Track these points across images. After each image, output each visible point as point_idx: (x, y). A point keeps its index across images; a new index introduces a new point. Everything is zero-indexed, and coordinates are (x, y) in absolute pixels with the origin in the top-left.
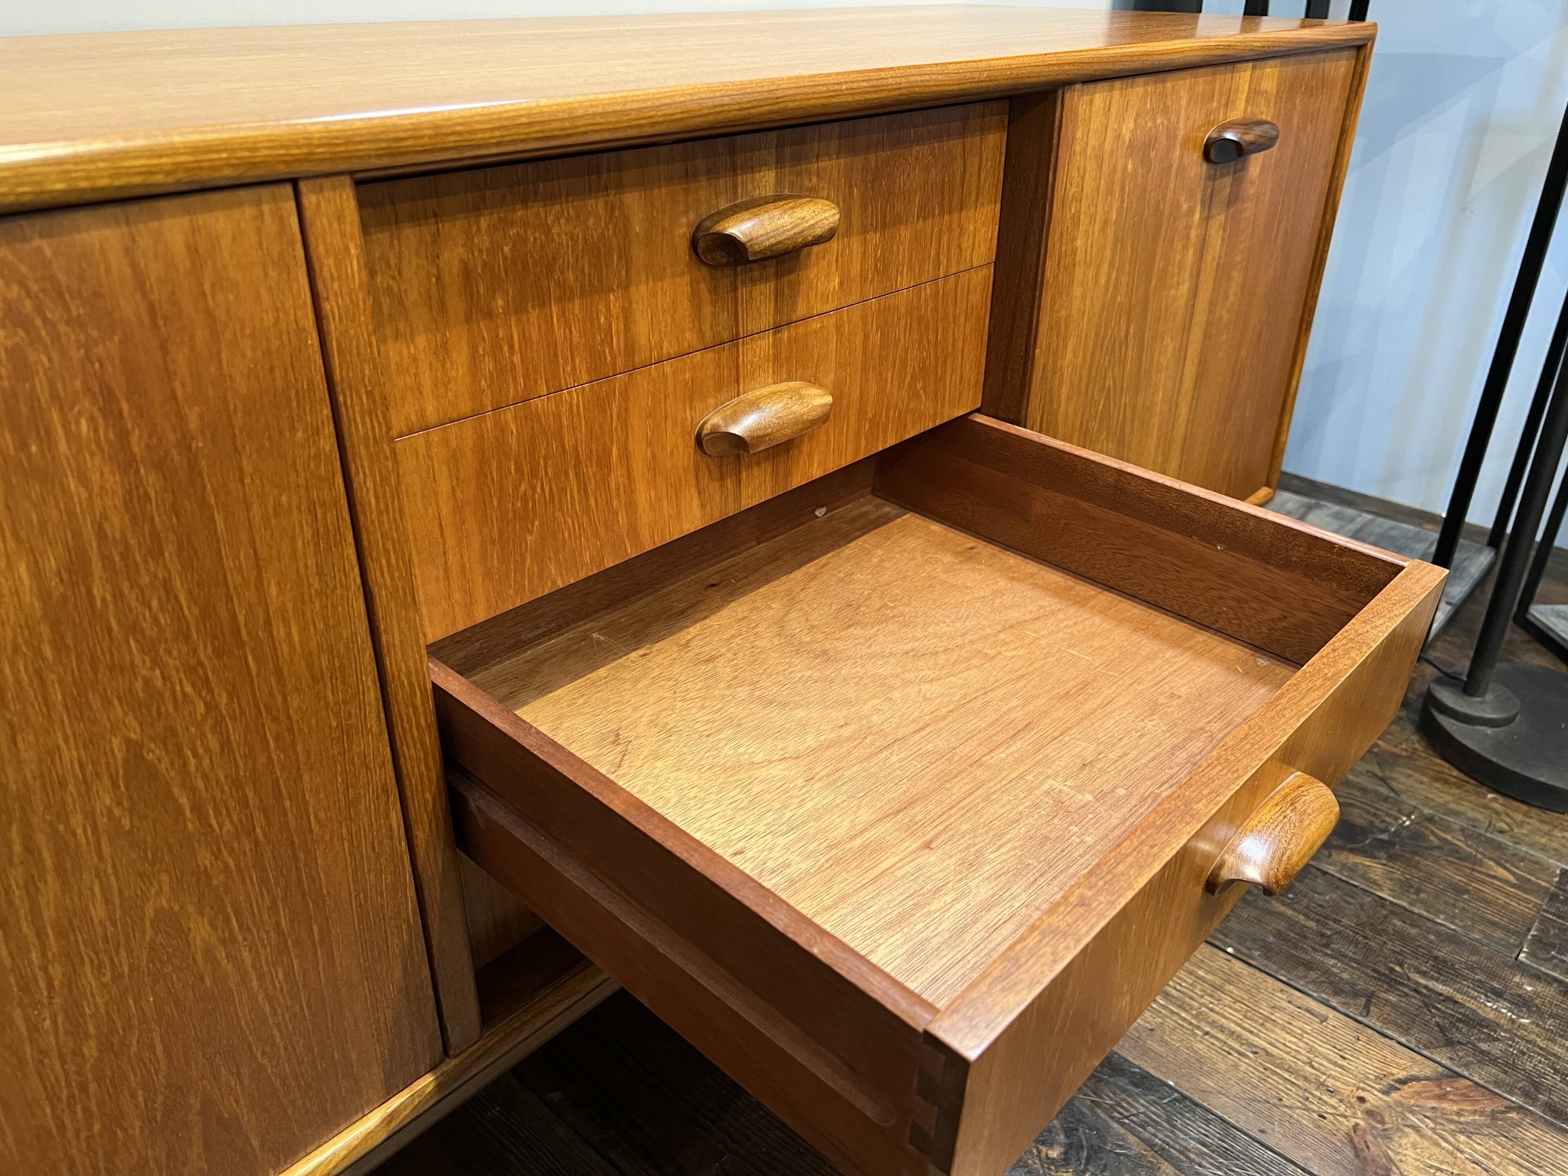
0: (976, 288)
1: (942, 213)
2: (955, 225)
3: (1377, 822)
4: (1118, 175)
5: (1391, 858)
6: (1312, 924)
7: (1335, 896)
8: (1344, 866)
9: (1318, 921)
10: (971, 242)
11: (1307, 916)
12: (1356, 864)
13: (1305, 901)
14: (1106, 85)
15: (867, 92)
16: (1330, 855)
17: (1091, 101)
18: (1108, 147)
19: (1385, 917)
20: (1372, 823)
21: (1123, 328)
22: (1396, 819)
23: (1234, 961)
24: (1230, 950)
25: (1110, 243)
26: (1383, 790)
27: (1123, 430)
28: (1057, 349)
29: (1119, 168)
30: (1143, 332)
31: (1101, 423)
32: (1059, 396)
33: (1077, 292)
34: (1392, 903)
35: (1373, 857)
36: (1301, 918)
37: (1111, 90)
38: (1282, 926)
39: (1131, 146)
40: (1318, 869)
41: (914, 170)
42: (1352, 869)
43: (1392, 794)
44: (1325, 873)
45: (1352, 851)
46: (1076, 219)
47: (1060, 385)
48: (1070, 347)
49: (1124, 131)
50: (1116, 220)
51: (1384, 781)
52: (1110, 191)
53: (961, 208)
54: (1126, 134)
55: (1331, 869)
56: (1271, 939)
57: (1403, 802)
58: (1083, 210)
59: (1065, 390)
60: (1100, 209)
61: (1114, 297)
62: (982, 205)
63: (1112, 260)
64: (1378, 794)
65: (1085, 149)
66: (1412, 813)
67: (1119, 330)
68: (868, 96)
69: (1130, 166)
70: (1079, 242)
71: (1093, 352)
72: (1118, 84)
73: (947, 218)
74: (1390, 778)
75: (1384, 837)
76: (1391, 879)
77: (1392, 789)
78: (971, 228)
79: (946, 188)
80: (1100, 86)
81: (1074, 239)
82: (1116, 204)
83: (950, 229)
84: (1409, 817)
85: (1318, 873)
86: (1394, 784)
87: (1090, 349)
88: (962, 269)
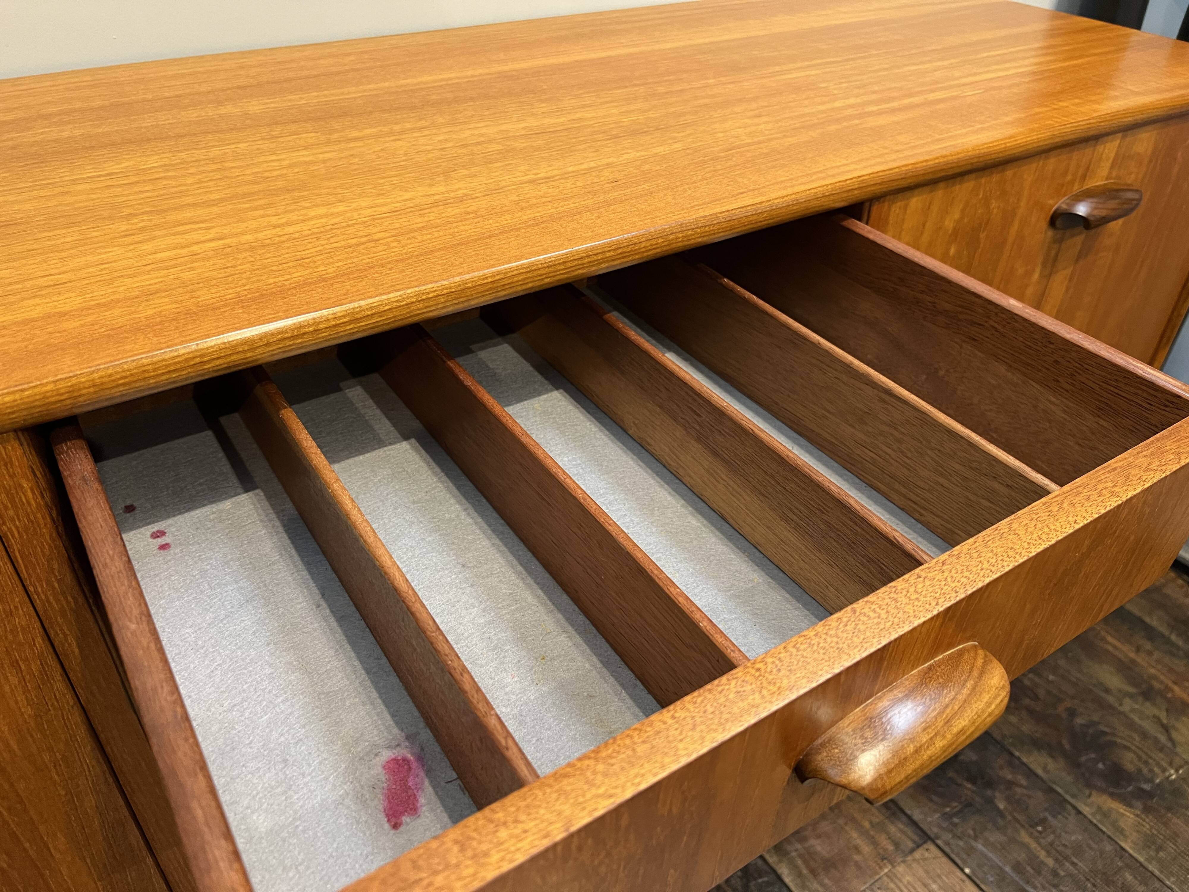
3: (1145, 771)
5: (1147, 810)
6: (1050, 862)
7: (1080, 838)
8: (1099, 808)
9: (1056, 860)
11: (1048, 852)
12: (1110, 810)
13: (1051, 837)
16: (1090, 796)
19: (1120, 868)
20: (1140, 771)
22: (1164, 770)
23: (968, 882)
24: (967, 871)
26: (1163, 738)
34: (1130, 855)
35: (1129, 805)
36: (1042, 854)
38: (1022, 857)
40: (1074, 807)
42: (1106, 814)
43: (1169, 744)
44: (1079, 812)
45: (1112, 795)
51: (1166, 729)
55: (1086, 810)
56: (1008, 869)
57: (1176, 754)
64: (1156, 740)
66: (1181, 767)
74: (1174, 727)
75: (1147, 787)
76: (1139, 832)
77: (1171, 739)
84: (1177, 771)
85: (1073, 812)
86: (1174, 735)
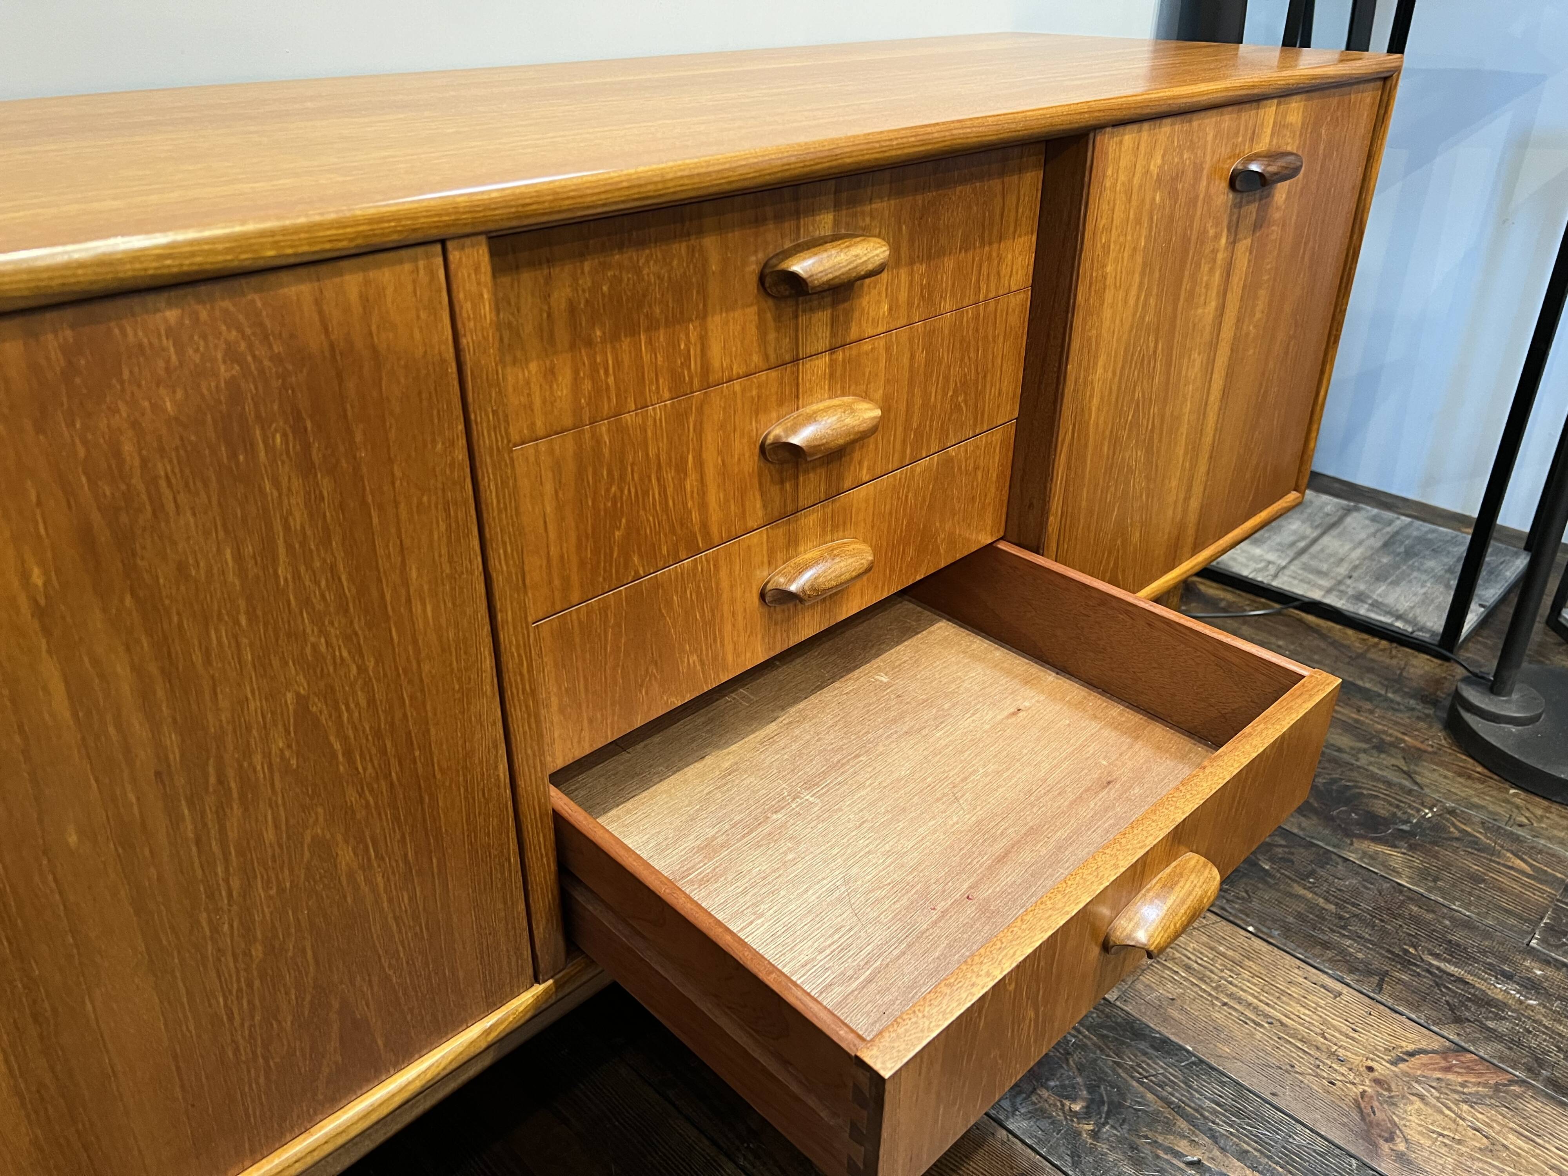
0: (1014, 310)
1: (983, 244)
2: (994, 254)
3: (1399, 814)
4: (1147, 206)
5: (1412, 847)
6: (1332, 907)
7: (1354, 882)
8: (1365, 853)
9: (1336, 904)
10: (1009, 269)
11: (1327, 900)
12: (1377, 853)
13: (1325, 886)
14: (1135, 127)
15: (914, 146)
16: (1352, 844)
17: (1121, 142)
18: (1136, 181)
19: (1403, 902)
20: (1394, 814)
21: (1152, 345)
22: (1418, 811)
23: (1254, 939)
24: (1251, 929)
25: (1138, 269)
26: (1407, 783)
27: (1151, 438)
28: (1089, 365)
29: (1148, 201)
30: (1170, 348)
31: (1130, 430)
32: (1090, 409)
33: (1107, 313)
34: (1410, 889)
35: (1394, 846)
36: (1321, 901)
37: (1140, 131)
38: (1301, 908)
39: (1159, 180)
40: (1340, 856)
41: (958, 206)
42: (1373, 857)
43: (1415, 788)
44: (1346, 860)
45: (1373, 840)
46: (1106, 248)
47: (1091, 397)
48: (1100, 363)
49: (1152, 167)
50: (1145, 247)
51: (1408, 775)
52: (1138, 221)
53: (1000, 239)
54: (1154, 169)
55: (1352, 857)
56: (1290, 919)
57: (1426, 795)
58: (1113, 239)
59: (1095, 401)
60: (1129, 238)
61: (1143, 318)
62: (1020, 236)
63: (1141, 284)
64: (1401, 787)
65: (1115, 185)
66: (1435, 806)
67: (1148, 347)
68: (917, 149)
69: (1158, 198)
70: (1109, 269)
71: (1123, 367)
72: (1146, 126)
73: (987, 248)
74: (1414, 772)
75: (1406, 827)
76: (1410, 867)
77: (1416, 783)
78: (1010, 256)
79: (987, 223)
80: (1129, 128)
81: (1104, 266)
82: (1144, 232)
83: (990, 258)
84: (1431, 809)
85: (1339, 860)
86: (1418, 778)
87: (1120, 365)
88: (1001, 293)
